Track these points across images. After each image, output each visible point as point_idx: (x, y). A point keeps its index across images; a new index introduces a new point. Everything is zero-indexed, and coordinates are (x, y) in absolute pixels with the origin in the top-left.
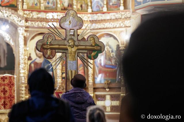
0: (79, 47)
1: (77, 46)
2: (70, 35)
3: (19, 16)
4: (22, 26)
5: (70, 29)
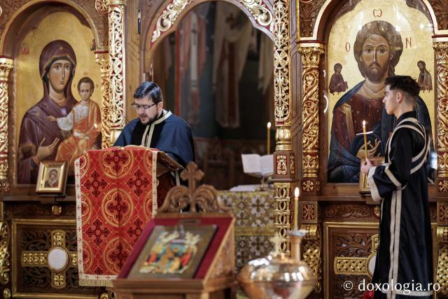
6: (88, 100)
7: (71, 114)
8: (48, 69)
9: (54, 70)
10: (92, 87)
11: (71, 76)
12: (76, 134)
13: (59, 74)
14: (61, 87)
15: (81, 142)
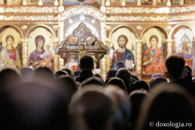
0: (88, 50)
1: (87, 50)
2: (81, 42)
3: (101, 12)
4: (103, 21)
5: (81, 37)
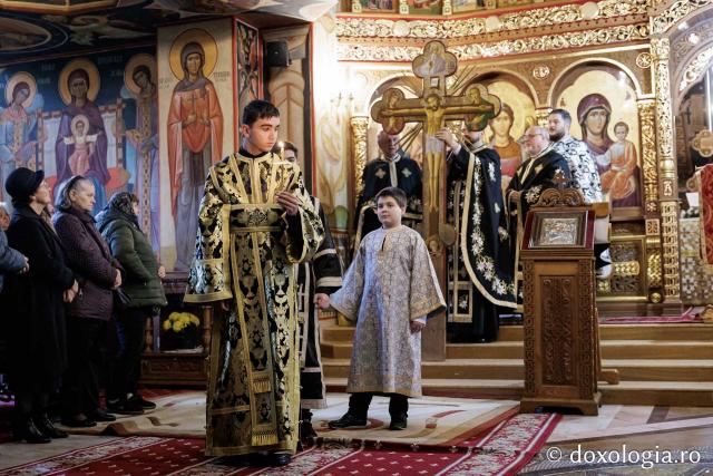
6: (624, 140)
7: (608, 152)
8: (585, 117)
9: (590, 118)
10: (627, 129)
11: (607, 122)
12: (614, 168)
13: (595, 121)
14: (599, 131)
15: (619, 174)
